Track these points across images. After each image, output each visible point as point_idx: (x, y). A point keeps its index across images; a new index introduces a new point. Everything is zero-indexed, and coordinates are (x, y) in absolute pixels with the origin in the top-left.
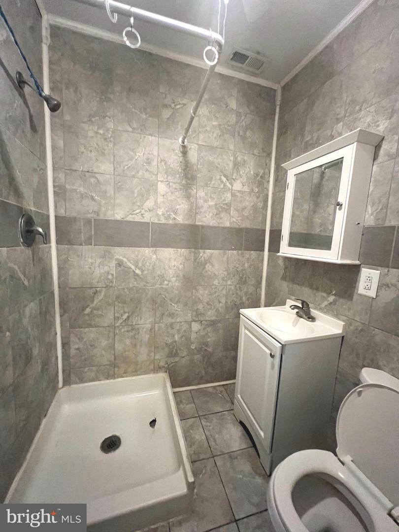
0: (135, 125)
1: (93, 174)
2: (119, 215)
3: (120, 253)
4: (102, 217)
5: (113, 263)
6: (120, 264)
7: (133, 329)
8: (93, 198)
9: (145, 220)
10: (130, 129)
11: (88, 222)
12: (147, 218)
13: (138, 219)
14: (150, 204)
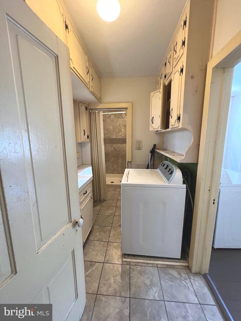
0: (117, 117)
1: (109, 129)
2: (114, 137)
3: (114, 145)
4: (110, 138)
5: (113, 148)
6: (114, 148)
7: (117, 163)
8: (108, 134)
9: (120, 138)
10: (115, 118)
11: (108, 139)
12: (120, 137)
13: (118, 138)
14: (120, 134)
